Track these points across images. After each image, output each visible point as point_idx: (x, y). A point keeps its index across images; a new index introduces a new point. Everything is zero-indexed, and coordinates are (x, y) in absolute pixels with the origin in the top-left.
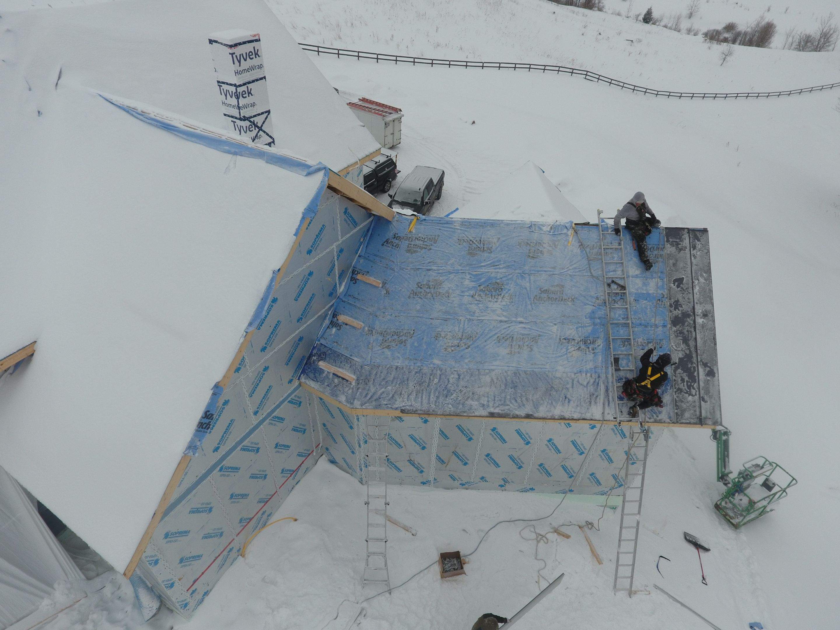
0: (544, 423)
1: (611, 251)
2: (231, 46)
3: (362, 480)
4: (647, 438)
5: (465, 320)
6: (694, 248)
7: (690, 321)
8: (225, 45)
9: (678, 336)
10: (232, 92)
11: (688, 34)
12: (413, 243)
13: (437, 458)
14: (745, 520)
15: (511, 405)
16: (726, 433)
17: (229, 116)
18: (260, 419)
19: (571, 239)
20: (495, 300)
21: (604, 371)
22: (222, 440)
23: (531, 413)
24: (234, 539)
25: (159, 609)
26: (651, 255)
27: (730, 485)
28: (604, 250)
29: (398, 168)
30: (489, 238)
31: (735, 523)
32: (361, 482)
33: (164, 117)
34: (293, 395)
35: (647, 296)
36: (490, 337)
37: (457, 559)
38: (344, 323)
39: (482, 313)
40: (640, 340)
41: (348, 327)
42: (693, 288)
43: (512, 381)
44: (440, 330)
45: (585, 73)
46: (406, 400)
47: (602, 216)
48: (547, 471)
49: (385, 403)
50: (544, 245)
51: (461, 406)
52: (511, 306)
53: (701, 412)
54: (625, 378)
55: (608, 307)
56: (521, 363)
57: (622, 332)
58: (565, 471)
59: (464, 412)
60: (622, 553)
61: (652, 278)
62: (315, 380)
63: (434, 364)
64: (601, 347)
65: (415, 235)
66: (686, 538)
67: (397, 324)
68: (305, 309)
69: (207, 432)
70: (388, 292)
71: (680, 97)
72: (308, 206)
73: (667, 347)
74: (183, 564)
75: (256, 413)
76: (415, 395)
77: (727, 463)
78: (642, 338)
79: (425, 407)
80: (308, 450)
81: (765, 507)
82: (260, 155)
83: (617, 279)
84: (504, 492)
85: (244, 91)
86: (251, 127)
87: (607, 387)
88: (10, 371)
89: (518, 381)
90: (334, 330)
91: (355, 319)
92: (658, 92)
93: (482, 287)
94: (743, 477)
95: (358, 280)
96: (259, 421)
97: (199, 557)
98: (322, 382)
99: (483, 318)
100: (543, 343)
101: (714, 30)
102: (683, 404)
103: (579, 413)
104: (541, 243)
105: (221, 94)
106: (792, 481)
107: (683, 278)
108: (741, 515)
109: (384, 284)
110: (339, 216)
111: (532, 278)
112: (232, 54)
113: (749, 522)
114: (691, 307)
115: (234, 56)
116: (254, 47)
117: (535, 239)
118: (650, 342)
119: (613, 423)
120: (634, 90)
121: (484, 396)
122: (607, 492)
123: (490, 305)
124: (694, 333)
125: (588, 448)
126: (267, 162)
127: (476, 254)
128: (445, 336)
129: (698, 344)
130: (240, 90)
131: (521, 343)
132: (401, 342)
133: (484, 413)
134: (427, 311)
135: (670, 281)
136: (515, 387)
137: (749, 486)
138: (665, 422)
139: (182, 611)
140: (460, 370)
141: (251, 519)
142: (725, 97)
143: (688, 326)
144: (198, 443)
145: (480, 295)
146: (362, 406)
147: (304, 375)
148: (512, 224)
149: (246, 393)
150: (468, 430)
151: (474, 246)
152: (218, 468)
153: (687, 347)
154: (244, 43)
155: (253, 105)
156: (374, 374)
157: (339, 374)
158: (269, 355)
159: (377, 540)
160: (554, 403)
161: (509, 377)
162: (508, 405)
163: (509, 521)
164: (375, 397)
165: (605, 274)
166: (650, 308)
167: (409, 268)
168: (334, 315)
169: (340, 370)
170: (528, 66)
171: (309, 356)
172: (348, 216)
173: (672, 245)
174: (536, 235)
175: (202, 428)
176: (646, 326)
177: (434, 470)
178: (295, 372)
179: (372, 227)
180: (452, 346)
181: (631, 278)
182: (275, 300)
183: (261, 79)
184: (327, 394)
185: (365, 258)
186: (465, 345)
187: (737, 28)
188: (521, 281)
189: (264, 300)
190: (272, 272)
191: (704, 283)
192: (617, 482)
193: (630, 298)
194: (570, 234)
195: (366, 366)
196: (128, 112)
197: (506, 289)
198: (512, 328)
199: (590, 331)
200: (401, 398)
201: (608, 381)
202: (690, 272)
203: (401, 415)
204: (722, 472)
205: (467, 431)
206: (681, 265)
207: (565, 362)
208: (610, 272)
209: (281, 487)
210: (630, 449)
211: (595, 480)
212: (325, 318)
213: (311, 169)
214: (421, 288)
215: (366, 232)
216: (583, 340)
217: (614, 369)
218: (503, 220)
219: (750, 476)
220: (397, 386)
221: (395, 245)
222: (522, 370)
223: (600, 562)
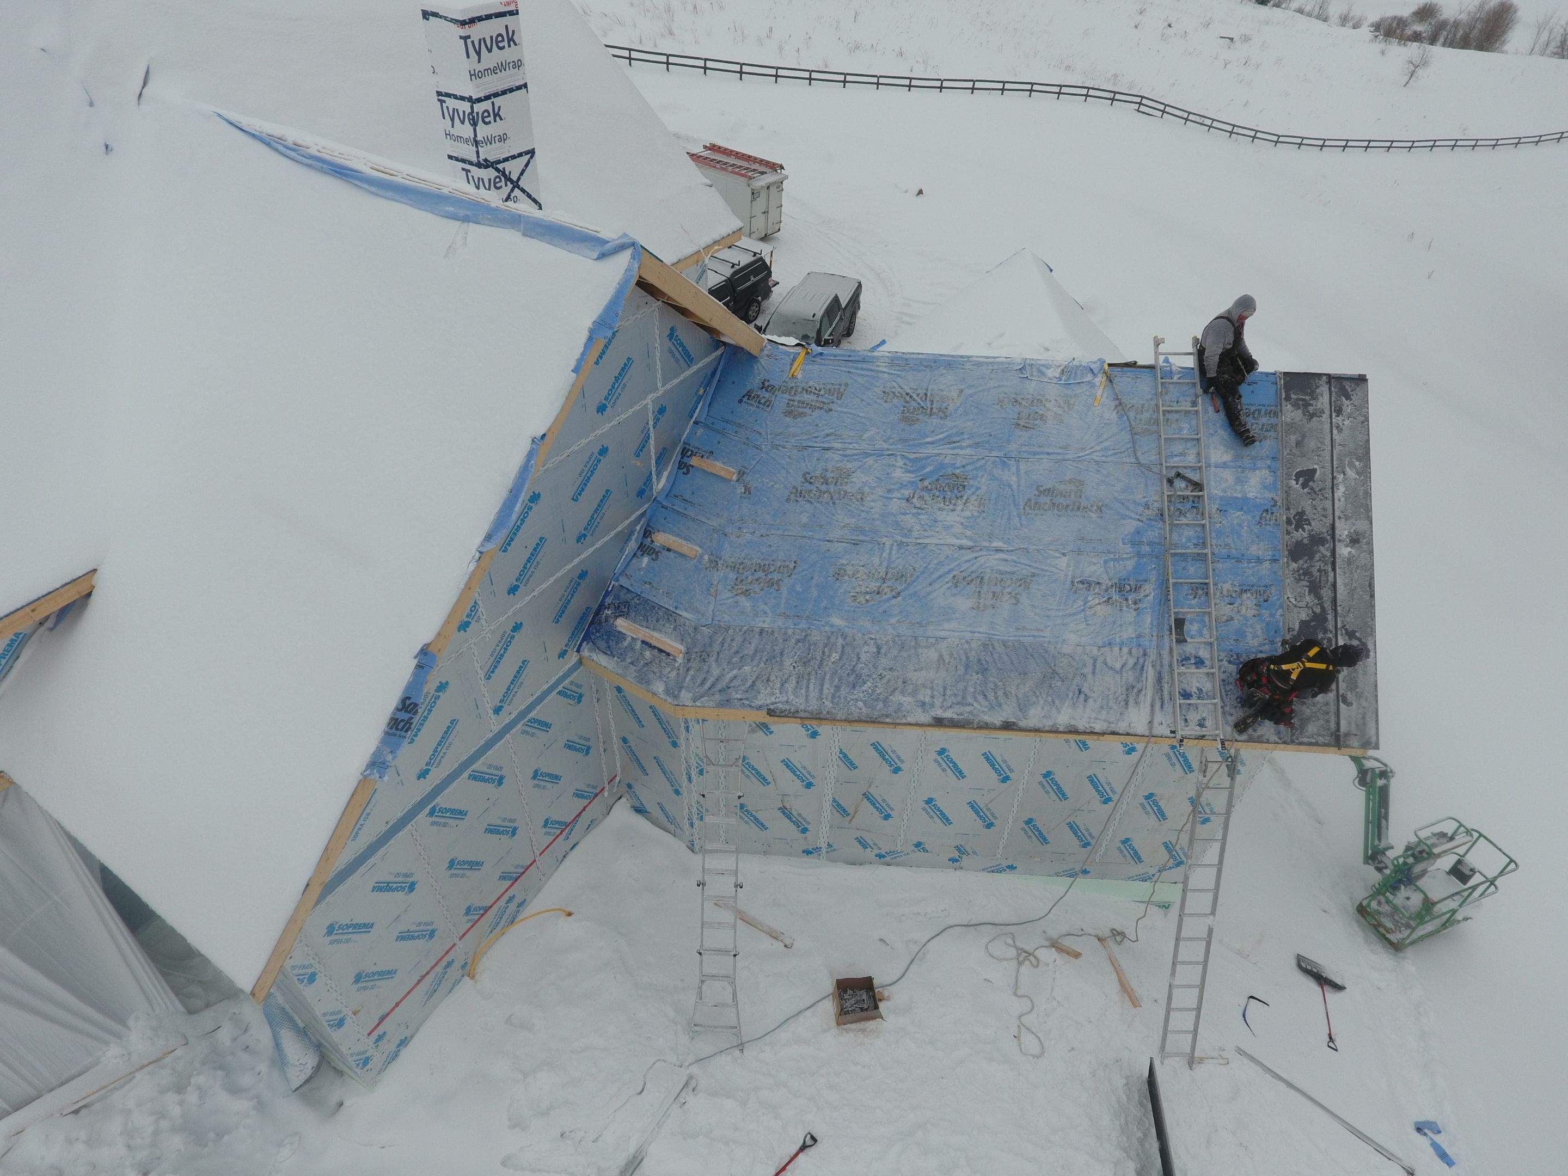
0: (1038, 740)
1: (1176, 416)
2: (463, 23)
3: (693, 845)
4: (1232, 772)
5: (893, 545)
6: (1339, 412)
7: (1324, 550)
8: (452, 20)
9: (1300, 580)
10: (464, 112)
11: (1343, 25)
12: (797, 398)
13: (834, 804)
14: (1415, 936)
15: (975, 704)
16: (1384, 774)
17: (457, 159)
18: (505, 723)
19: (1099, 393)
20: (951, 507)
21: (1154, 643)
22: (435, 757)
23: (1013, 720)
24: (454, 945)
25: (317, 1069)
26: (1254, 425)
27: (1387, 872)
28: (1164, 415)
29: (775, 277)
30: (942, 390)
31: (1396, 941)
32: (691, 848)
33: (336, 154)
34: (567, 681)
35: (1242, 504)
36: (940, 577)
37: (867, 992)
38: (664, 548)
39: (925, 530)
40: (1226, 586)
41: (671, 554)
42: (1332, 488)
43: (979, 660)
44: (845, 562)
45: (1138, 100)
46: (777, 691)
47: (1162, 348)
48: (1040, 833)
49: (739, 696)
50: (1048, 405)
51: (881, 705)
52: (981, 518)
53: (1338, 724)
54: (1196, 657)
55: (1168, 522)
56: (998, 627)
57: (1193, 571)
58: (1075, 833)
59: (887, 716)
60: (1179, 986)
61: (1255, 468)
62: (609, 653)
63: (832, 626)
64: (1151, 598)
65: (802, 382)
66: (1300, 966)
67: (764, 550)
68: (592, 517)
69: (405, 737)
70: (748, 490)
71: (1322, 146)
72: (600, 316)
73: (1278, 599)
74: (360, 985)
75: (497, 710)
76: (794, 682)
77: (1383, 830)
78: (1230, 582)
79: (814, 705)
80: (594, 787)
81: (1454, 912)
82: (513, 221)
83: (1185, 471)
84: (958, 872)
85: (487, 111)
86: (498, 180)
87: (1160, 673)
88: (49, 624)
89: (989, 659)
90: (646, 560)
91: (685, 539)
92: (1279, 136)
93: (926, 483)
94: (1413, 855)
95: (693, 466)
96: (503, 725)
97: (389, 974)
98: (622, 657)
99: (926, 541)
100: (1039, 590)
101: (1395, 17)
102: (1304, 708)
103: (1105, 721)
104: (1041, 401)
105: (444, 118)
106: (1508, 864)
107: (1315, 470)
108: (1408, 926)
109: (741, 474)
110: (658, 341)
111: (1022, 466)
112: (465, 38)
113: (1421, 939)
114: (1328, 524)
115: (469, 41)
116: (507, 27)
117: (1031, 391)
118: (1246, 591)
119: (1169, 742)
120: (1231, 133)
121: (924, 686)
122: (1153, 875)
123: (941, 516)
124: (1331, 574)
125: (1119, 791)
126: (524, 235)
127: (918, 420)
128: (854, 574)
129: (1338, 596)
130: (479, 108)
131: (998, 589)
132: (771, 584)
133: (925, 718)
134: (821, 526)
135: (1289, 476)
136: (984, 671)
137: (1424, 872)
138: (1268, 742)
139: (359, 1071)
140: (880, 638)
141: (487, 910)
142: (1410, 148)
143: (1320, 560)
144: (390, 757)
145: (921, 497)
146: (694, 702)
147: (587, 644)
148: (987, 364)
149: (479, 670)
150: (894, 752)
151: (914, 404)
152: (427, 810)
153: (1316, 601)
154: (489, 17)
155: (503, 138)
156: (718, 642)
157: (654, 643)
158: (523, 600)
159: (719, 951)
160: (1057, 702)
161: (973, 653)
162: (970, 704)
163: (967, 925)
164: (719, 687)
165: (1164, 460)
166: (1249, 527)
167: (789, 445)
168: (647, 533)
169: (656, 634)
170: (1029, 87)
171: (597, 609)
172: (675, 343)
173: (1296, 406)
174: (1033, 384)
175: (397, 729)
176: (1239, 561)
177: (828, 828)
178: (571, 637)
179: (720, 368)
180: (867, 593)
181: (1213, 469)
182: (535, 498)
183: (519, 88)
184: (630, 679)
185: (706, 426)
186: (892, 591)
187: (1439, 13)
188: (1000, 472)
189: (514, 493)
190: (530, 439)
191: (1355, 479)
192: (1172, 856)
193: (1211, 507)
194: (1098, 384)
195: (704, 628)
196: (268, 144)
197: (972, 486)
198: (982, 560)
199: (1130, 568)
200: (769, 689)
201: (1161, 662)
202: (1328, 458)
203: (768, 719)
204: (1373, 846)
205: (891, 754)
206: (1312, 444)
207: (1083, 626)
208: (1172, 456)
209: (543, 852)
210: (1199, 795)
211: (1131, 852)
212: (628, 539)
213: (608, 246)
214: (811, 483)
215: (709, 376)
216: (1116, 584)
217: (1174, 640)
218: (971, 357)
219: (1427, 853)
220: (762, 665)
221: (763, 401)
222: (998, 640)
223: (1135, 1002)
